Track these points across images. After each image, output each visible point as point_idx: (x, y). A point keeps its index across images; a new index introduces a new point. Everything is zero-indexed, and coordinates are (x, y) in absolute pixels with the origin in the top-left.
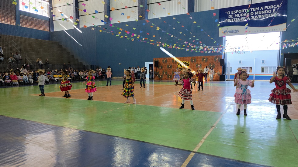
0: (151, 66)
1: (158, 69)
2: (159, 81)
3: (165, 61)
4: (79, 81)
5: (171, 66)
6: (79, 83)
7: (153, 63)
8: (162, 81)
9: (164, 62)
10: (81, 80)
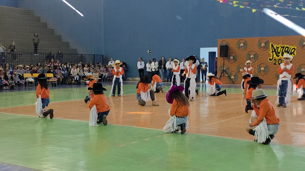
0: (212, 54)
1: (226, 61)
2: (230, 87)
3: (242, 44)
4: (70, 84)
5: (256, 56)
6: (70, 89)
7: (217, 48)
8: (235, 87)
9: (239, 47)
10: (74, 84)
